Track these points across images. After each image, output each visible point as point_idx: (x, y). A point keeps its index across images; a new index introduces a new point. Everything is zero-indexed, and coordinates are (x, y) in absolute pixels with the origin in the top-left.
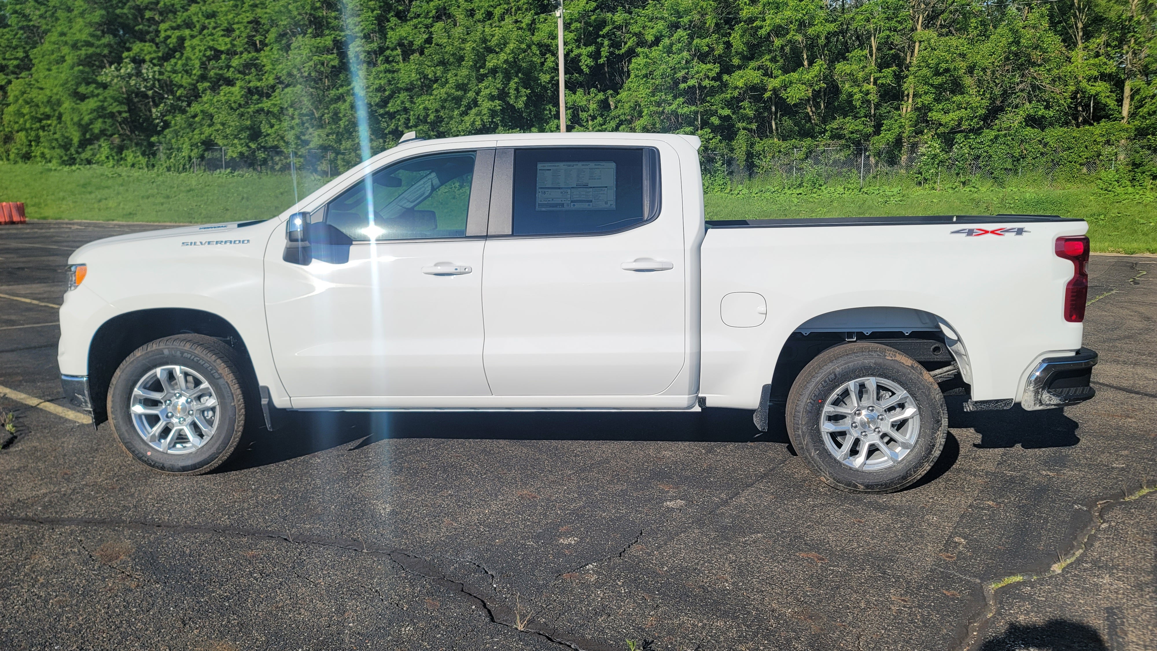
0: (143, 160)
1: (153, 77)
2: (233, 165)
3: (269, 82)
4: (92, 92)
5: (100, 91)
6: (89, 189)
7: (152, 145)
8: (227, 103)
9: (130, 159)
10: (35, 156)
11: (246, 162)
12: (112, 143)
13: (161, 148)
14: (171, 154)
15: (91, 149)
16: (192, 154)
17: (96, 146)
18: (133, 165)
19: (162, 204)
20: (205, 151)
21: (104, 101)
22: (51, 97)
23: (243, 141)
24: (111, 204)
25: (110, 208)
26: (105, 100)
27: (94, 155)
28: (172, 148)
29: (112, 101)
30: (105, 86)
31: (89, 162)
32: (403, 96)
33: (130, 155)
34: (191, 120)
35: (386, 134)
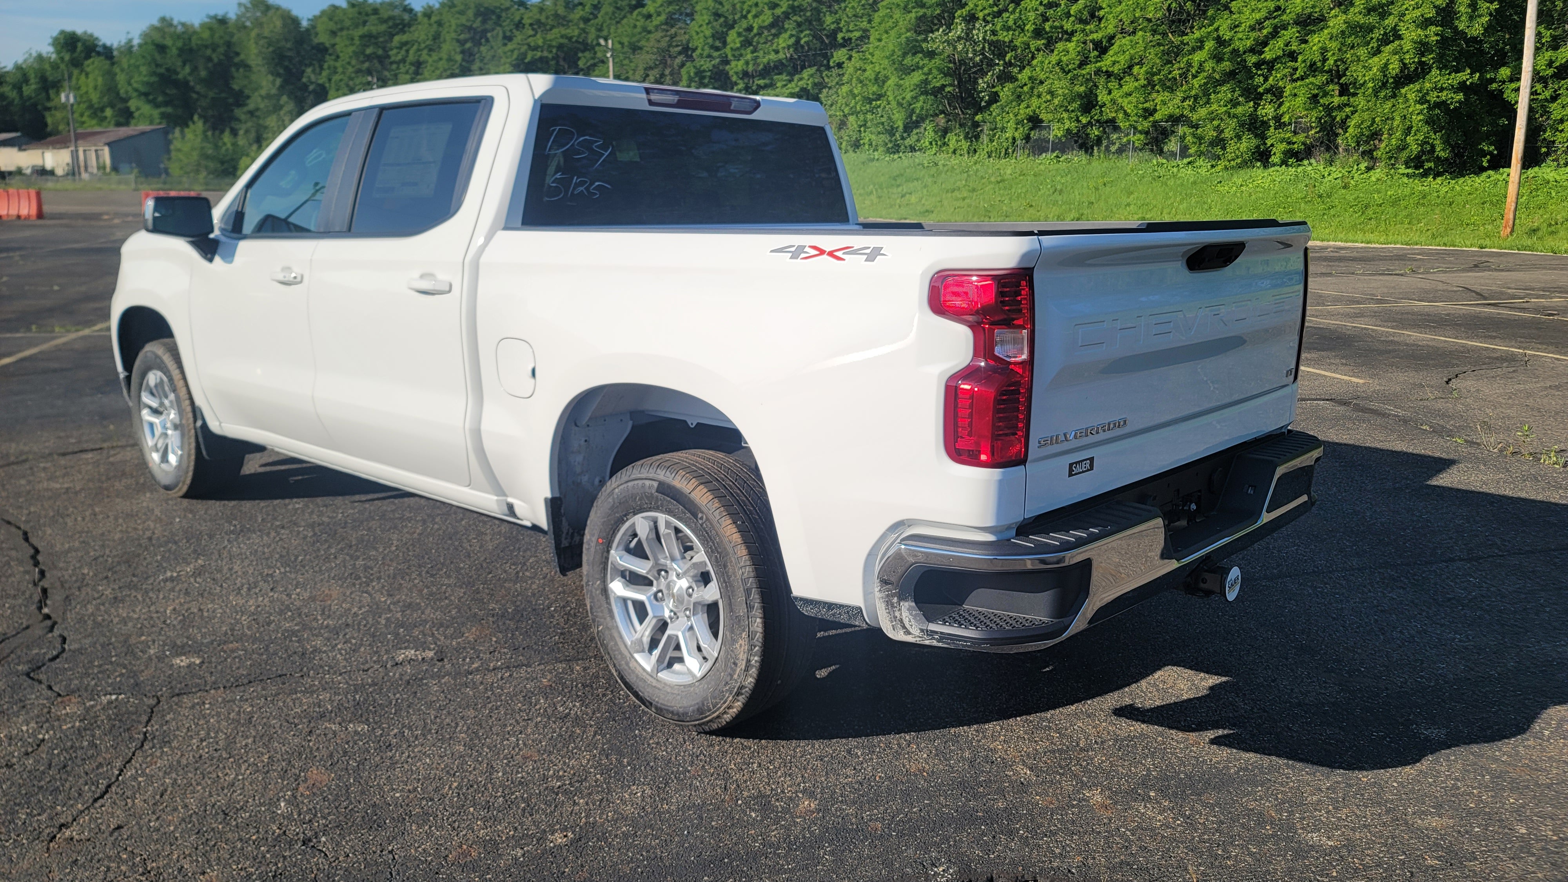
0: (965, 145)
1: (984, 39)
2: (1061, 147)
3: (1109, 31)
4: (918, 63)
5: (926, 61)
6: (898, 182)
7: (976, 125)
8: (1058, 64)
9: (952, 144)
10: (864, 144)
11: (1076, 142)
12: (937, 125)
13: (985, 128)
14: (994, 135)
15: (917, 133)
16: (1017, 135)
17: (922, 130)
18: (954, 152)
19: (964, 199)
20: (1031, 129)
21: (928, 74)
22: (879, 72)
23: (1073, 115)
24: (913, 199)
25: (912, 204)
26: (930, 72)
27: (918, 140)
28: (996, 128)
29: (937, 73)
30: (931, 54)
31: (913, 149)
32: (1291, 33)
33: (952, 139)
34: (1019, 89)
35: (1262, 94)
